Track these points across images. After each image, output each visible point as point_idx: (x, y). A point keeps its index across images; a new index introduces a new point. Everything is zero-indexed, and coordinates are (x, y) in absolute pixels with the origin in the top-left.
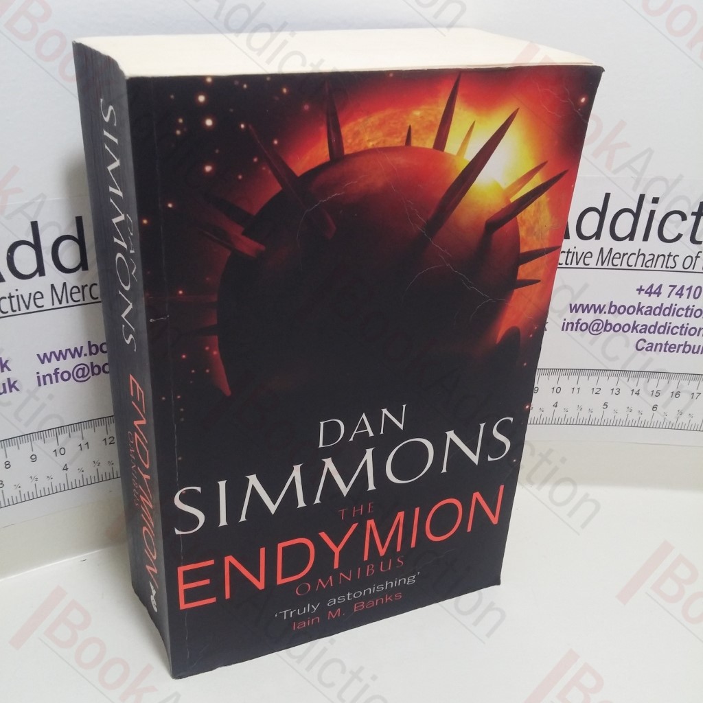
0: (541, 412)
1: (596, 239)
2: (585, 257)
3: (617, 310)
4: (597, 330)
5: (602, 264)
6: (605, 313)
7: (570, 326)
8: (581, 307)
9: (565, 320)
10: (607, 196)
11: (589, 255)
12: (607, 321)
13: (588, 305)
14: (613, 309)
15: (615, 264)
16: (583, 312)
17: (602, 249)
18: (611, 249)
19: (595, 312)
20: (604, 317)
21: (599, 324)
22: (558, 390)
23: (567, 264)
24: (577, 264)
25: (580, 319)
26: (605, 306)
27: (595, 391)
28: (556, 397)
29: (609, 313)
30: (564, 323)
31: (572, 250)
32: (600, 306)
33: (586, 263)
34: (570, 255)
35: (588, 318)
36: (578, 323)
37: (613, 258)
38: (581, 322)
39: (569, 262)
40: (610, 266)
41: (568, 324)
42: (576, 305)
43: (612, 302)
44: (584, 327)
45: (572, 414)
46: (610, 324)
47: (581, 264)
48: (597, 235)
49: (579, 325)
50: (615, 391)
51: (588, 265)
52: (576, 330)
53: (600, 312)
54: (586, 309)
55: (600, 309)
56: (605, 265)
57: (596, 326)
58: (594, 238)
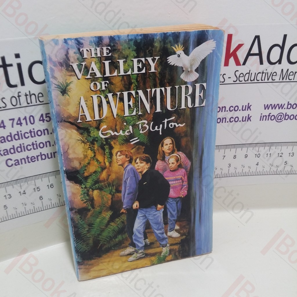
0: (250, 169)
1: (279, 64)
2: (273, 76)
3: (292, 106)
4: (280, 119)
5: (283, 79)
6: (285, 108)
7: (265, 117)
8: (271, 106)
9: (262, 114)
10: (285, 36)
11: (275, 74)
12: (286, 113)
13: (275, 105)
14: (289, 106)
15: (290, 78)
16: (272, 108)
17: (282, 70)
18: (288, 70)
19: (279, 108)
20: (284, 111)
21: (281, 116)
22: (258, 156)
23: (262, 80)
24: (268, 79)
25: (270, 113)
26: (284, 104)
27: (280, 155)
28: (257, 160)
29: (287, 109)
30: (261, 116)
31: (265, 72)
32: (282, 104)
33: (273, 79)
34: (264, 75)
35: (275, 112)
36: (269, 116)
37: (289, 75)
38: (271, 115)
39: (263, 79)
40: (288, 80)
41: (264, 116)
42: (268, 105)
43: (289, 102)
44: (273, 118)
45: (267, 169)
46: (288, 115)
47: (270, 80)
48: (280, 61)
49: (270, 117)
50: (291, 154)
51: (275, 80)
52: (268, 120)
53: (282, 108)
54: (274, 107)
55: (281, 107)
56: (284, 80)
57: (280, 116)
58: (278, 63)
